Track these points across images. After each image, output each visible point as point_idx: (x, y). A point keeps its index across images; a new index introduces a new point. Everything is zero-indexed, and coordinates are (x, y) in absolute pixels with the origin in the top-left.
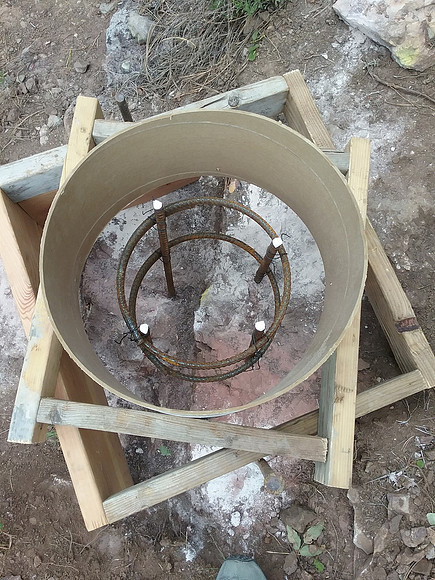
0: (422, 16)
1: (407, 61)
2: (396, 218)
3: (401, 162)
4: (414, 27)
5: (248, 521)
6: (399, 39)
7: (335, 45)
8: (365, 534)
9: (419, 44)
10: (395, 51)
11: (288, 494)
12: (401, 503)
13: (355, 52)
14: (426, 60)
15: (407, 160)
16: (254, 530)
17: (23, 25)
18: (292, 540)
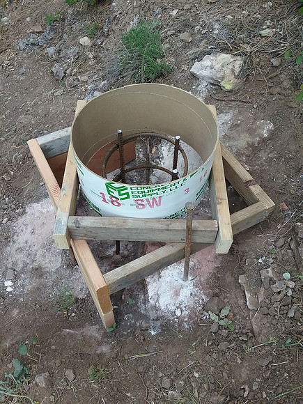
0: (230, 67)
1: (228, 87)
2: (236, 148)
3: (234, 127)
4: (228, 71)
5: (186, 313)
6: (223, 78)
7: (194, 87)
8: (252, 296)
9: (232, 78)
10: (222, 84)
11: (207, 297)
12: (268, 272)
13: (204, 89)
14: (237, 85)
15: (237, 125)
16: (190, 316)
17: (33, 122)
18: (213, 318)
